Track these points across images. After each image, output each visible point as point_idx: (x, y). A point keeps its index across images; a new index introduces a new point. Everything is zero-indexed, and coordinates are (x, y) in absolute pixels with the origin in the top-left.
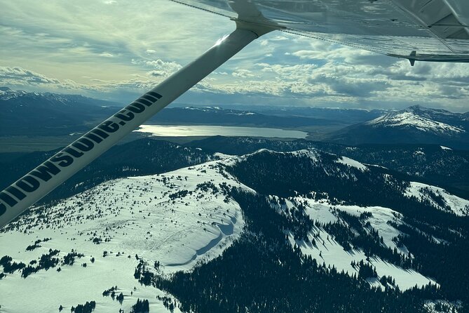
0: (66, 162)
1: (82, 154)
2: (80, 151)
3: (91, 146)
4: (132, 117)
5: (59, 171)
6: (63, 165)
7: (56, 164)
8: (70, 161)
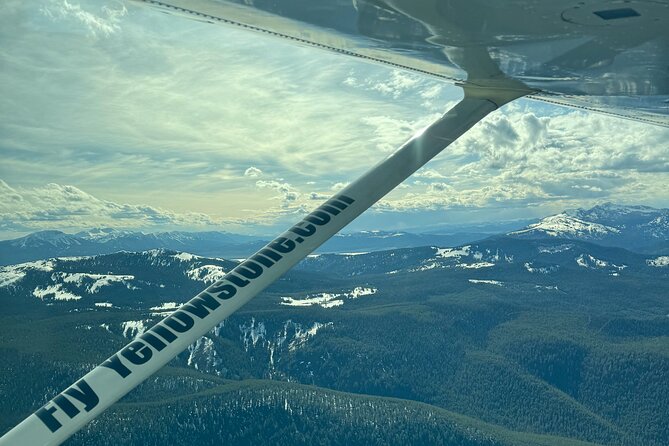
0: (227, 292)
1: (248, 282)
2: (244, 279)
3: (259, 271)
4: (312, 230)
5: (218, 305)
6: (223, 296)
7: (215, 296)
8: (233, 292)
